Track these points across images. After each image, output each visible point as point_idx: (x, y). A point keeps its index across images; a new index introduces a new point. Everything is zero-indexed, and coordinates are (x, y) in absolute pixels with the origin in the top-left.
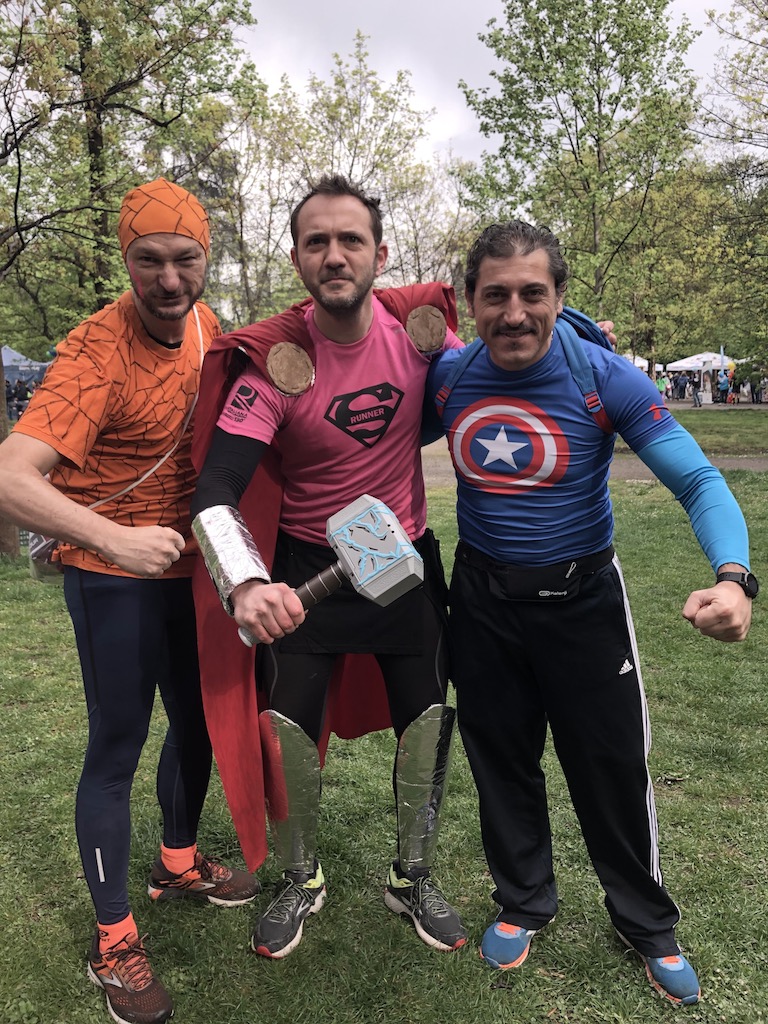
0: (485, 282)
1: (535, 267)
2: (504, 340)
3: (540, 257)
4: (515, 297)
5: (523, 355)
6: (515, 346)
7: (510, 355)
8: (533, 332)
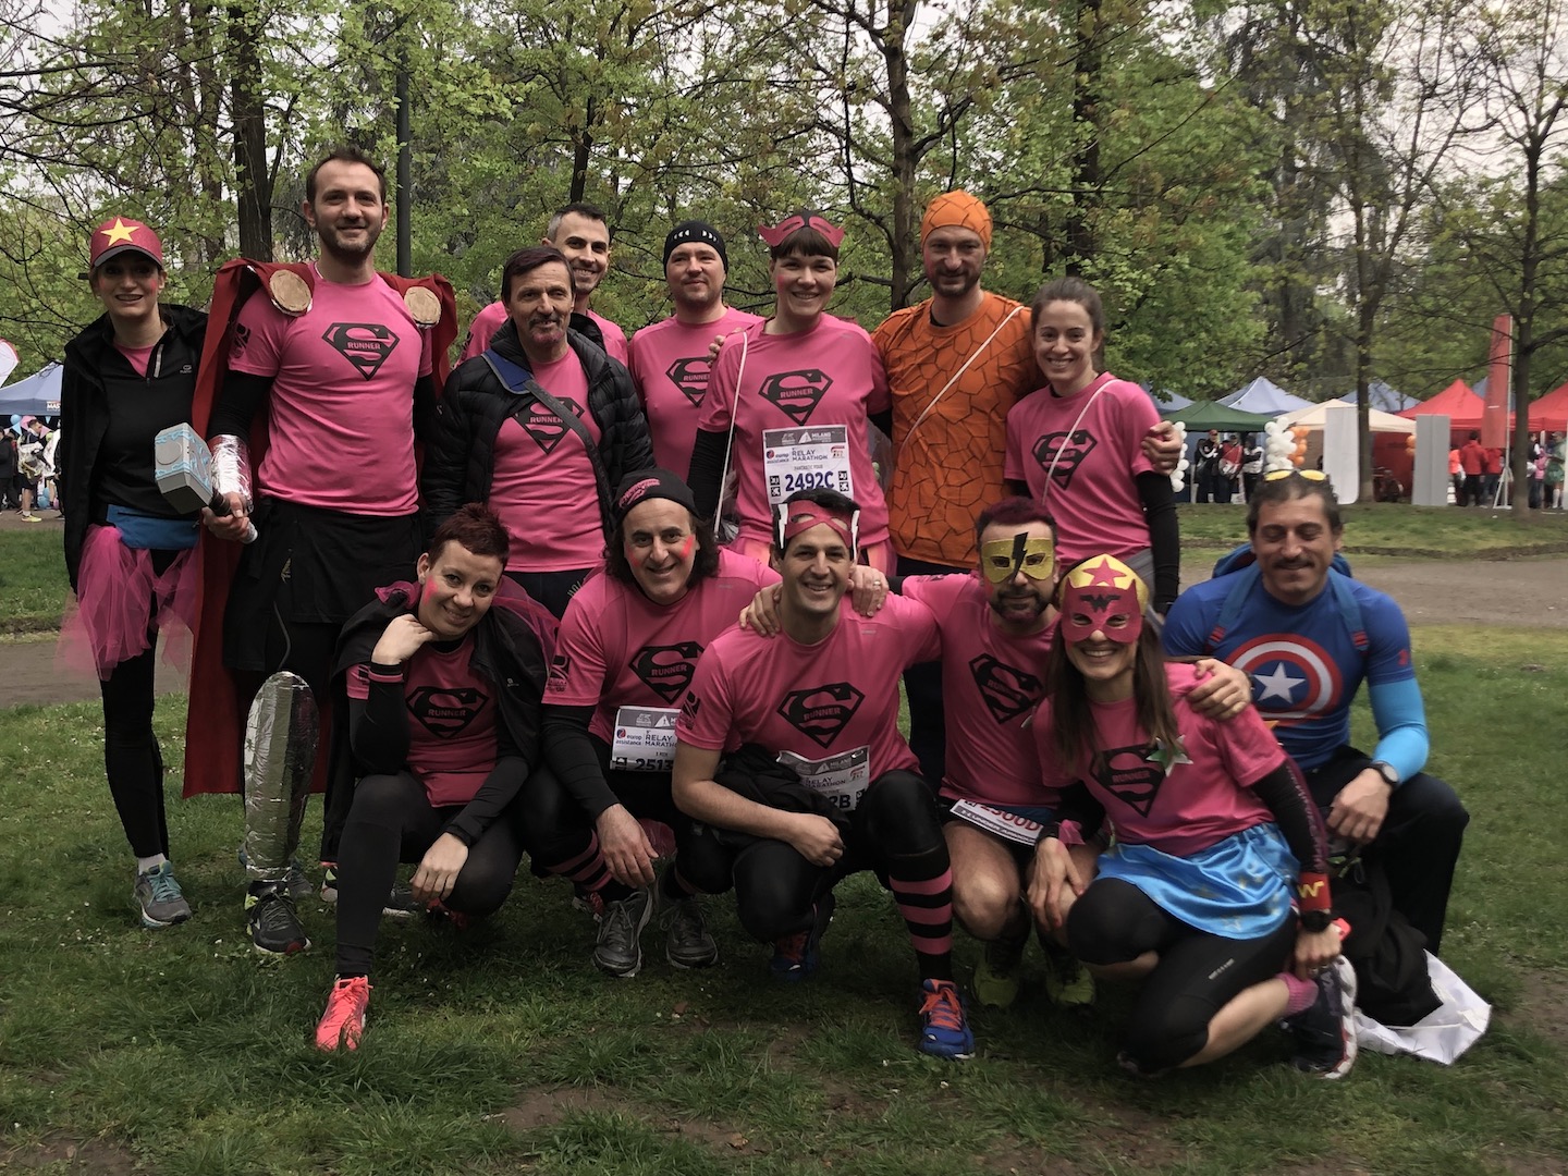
0: (1265, 522)
1: (1308, 509)
2: (1283, 573)
3: (1314, 500)
4: (1291, 534)
5: (1301, 585)
6: (1295, 578)
7: (1288, 586)
8: (1309, 564)
